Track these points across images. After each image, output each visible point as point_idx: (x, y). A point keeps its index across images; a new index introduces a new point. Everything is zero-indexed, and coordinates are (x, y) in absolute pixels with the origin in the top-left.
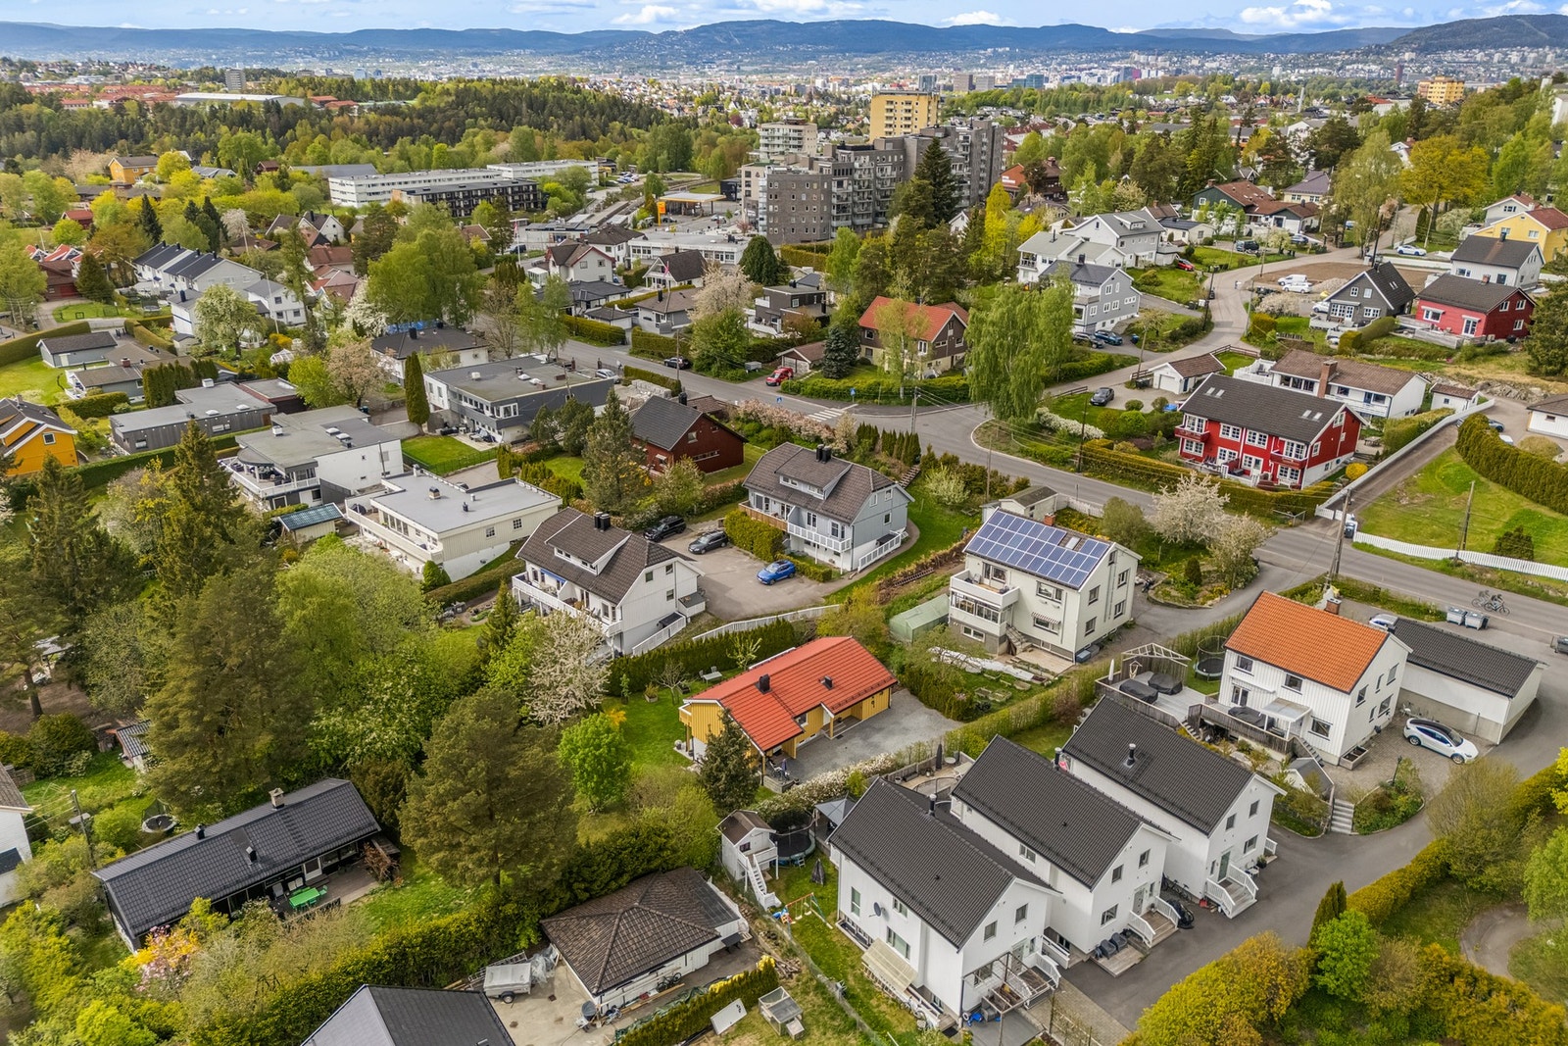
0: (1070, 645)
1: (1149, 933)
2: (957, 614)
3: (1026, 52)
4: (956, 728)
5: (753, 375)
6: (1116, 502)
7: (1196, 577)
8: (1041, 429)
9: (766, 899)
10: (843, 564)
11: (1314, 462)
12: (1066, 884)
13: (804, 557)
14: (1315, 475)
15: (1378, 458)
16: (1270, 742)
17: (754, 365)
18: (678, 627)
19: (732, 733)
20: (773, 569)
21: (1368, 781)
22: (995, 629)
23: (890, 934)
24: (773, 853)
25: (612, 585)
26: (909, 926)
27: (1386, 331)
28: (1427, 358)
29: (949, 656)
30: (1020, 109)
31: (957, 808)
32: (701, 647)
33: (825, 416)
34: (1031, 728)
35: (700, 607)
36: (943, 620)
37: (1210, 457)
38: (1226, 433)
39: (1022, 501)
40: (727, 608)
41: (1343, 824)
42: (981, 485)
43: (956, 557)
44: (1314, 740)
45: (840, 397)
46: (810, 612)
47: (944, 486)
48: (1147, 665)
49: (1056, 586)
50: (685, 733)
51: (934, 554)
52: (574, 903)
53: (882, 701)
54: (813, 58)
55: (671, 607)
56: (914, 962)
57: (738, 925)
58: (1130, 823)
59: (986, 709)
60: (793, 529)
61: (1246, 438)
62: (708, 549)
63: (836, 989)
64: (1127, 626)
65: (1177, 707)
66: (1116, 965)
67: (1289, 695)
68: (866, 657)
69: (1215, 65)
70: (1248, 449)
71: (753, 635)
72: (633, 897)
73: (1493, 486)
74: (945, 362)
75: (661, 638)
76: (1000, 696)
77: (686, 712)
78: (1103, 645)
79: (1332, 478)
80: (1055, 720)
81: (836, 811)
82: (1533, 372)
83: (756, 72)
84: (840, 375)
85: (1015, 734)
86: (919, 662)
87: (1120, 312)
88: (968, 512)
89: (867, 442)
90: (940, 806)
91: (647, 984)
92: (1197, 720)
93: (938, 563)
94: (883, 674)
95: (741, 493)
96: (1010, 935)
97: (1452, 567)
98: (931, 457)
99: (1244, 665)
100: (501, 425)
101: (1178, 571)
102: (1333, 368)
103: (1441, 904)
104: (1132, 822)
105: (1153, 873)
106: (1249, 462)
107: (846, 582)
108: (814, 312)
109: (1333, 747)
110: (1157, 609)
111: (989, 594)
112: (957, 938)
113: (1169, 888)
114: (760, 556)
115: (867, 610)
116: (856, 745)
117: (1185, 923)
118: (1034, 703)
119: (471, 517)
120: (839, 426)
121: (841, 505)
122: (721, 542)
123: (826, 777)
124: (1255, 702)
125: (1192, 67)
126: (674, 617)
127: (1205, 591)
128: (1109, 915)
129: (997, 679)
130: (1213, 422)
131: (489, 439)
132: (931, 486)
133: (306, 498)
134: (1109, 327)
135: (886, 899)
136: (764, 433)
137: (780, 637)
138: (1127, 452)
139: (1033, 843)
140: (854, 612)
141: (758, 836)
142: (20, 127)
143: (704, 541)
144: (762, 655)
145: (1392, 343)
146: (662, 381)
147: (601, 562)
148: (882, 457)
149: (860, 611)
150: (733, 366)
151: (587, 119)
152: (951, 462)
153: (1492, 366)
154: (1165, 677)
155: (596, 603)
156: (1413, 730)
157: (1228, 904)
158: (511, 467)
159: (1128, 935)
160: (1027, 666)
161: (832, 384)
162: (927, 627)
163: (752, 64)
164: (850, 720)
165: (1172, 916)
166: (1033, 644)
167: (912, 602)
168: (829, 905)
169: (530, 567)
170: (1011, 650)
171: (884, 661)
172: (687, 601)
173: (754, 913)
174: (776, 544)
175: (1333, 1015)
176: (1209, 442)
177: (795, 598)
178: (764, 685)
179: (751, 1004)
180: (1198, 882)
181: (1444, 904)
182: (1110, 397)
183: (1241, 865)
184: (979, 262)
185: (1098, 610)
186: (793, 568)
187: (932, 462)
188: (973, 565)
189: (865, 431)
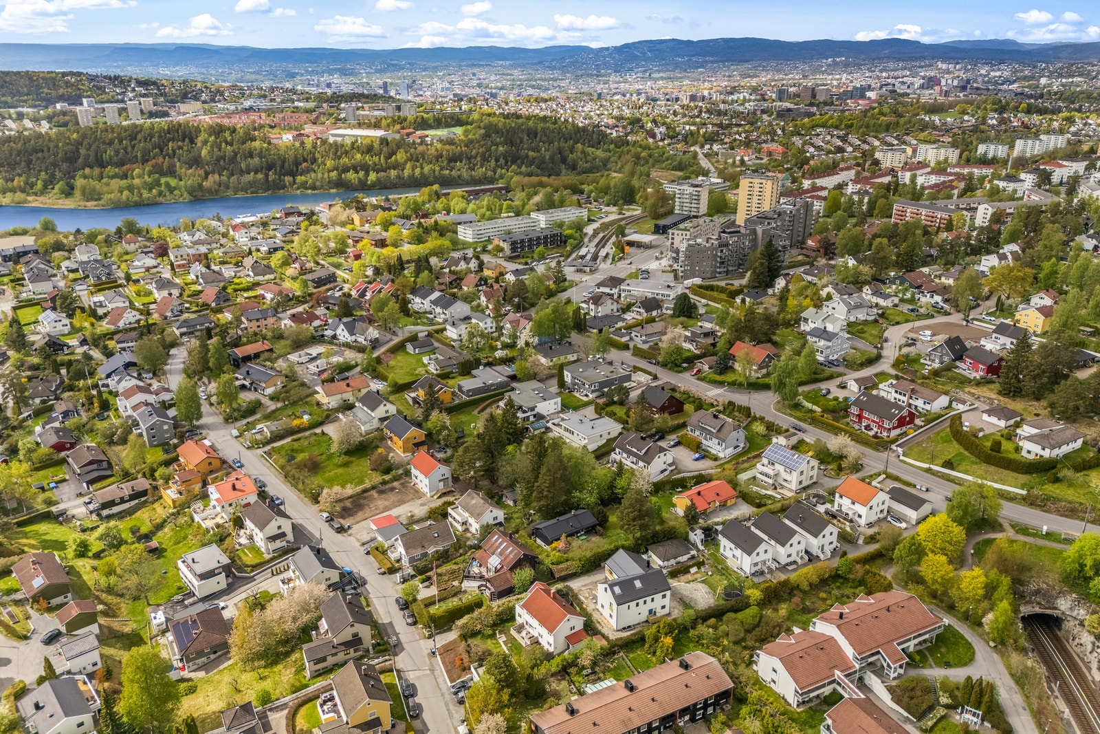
0: (794, 488)
1: (799, 561)
2: (759, 476)
3: (857, 61)
4: (755, 509)
5: (685, 369)
6: (818, 440)
7: (840, 469)
8: (797, 406)
9: (701, 548)
10: (721, 455)
11: (894, 428)
12: (779, 547)
13: (707, 451)
14: (894, 433)
15: (922, 427)
16: (845, 519)
17: (685, 365)
18: (666, 473)
19: (693, 504)
20: (697, 455)
21: (871, 531)
22: (771, 481)
23: (734, 556)
24: (703, 536)
25: (647, 458)
26: (738, 552)
27: (948, 368)
28: (961, 383)
29: (755, 489)
30: (841, 130)
31: (753, 528)
32: (675, 480)
33: (713, 393)
34: (778, 512)
35: (674, 467)
36: (754, 478)
37: (860, 422)
38: (866, 414)
39: (786, 437)
40: (682, 468)
41: (861, 542)
42: (772, 429)
43: (759, 456)
44: (858, 519)
45: (721, 384)
46: (710, 471)
47: (759, 428)
48: (816, 496)
49: (790, 470)
50: (674, 506)
51: (753, 454)
52: (654, 543)
53: (733, 501)
54: (702, 67)
55: (664, 467)
56: (739, 562)
57: (694, 552)
58: (794, 532)
59: (765, 505)
60: (704, 441)
61: (872, 417)
62: (674, 446)
63: (720, 567)
64: (814, 483)
65: (821, 509)
66: (790, 568)
67: (852, 506)
68: (729, 488)
69: (998, 74)
70: (873, 421)
71: (693, 477)
72: (669, 542)
73: (955, 442)
74: (764, 371)
75: (662, 476)
76: (770, 502)
77: (675, 499)
78: (805, 489)
79: (902, 434)
80: (783, 510)
81: (719, 528)
82: (1000, 393)
83: (662, 78)
84: (721, 374)
85: (773, 513)
86: (745, 490)
87: (841, 350)
88: (767, 439)
89: (731, 407)
90: (749, 528)
91: (673, 562)
92: (827, 512)
93: (755, 457)
94: (734, 493)
95: (684, 425)
96: (762, 557)
97: (928, 470)
98: (755, 416)
99: (841, 497)
100: (593, 392)
101: (833, 466)
102: (913, 390)
103: (880, 561)
104: (795, 532)
105: (802, 547)
106: (873, 426)
107: (722, 462)
108: (710, 341)
109: (863, 522)
110: (826, 478)
111: (769, 470)
112: (749, 554)
113: (807, 552)
114: (692, 450)
115: (729, 472)
116: (725, 512)
117: (810, 560)
118: (779, 505)
119: (595, 431)
120: (720, 400)
121: (721, 435)
122: (678, 444)
123: (717, 520)
124: (844, 509)
125: (981, 75)
126: (665, 470)
127: (843, 473)
128: (789, 556)
129: (770, 497)
130: (861, 410)
131: (587, 395)
132: (754, 428)
133: (532, 419)
134: (836, 357)
135: (733, 546)
136: (691, 399)
137: (701, 479)
138: (828, 418)
139: (771, 537)
140: (725, 473)
141: (699, 532)
142: (251, 155)
143: (672, 443)
144: (696, 484)
145: (950, 374)
146: (649, 373)
147: (643, 451)
148: (736, 414)
149: (727, 473)
150: (677, 366)
151: (562, 144)
152: (762, 419)
153: (985, 389)
154: (822, 499)
155: (641, 464)
156: (889, 519)
157: (822, 557)
158: (601, 411)
159: (795, 562)
160: (780, 494)
161: (718, 378)
162: (749, 479)
163: (659, 71)
164: (724, 505)
165: (807, 558)
166: (783, 487)
167: (745, 470)
168: (718, 551)
169: (617, 450)
170: (776, 488)
171: (734, 489)
172: (670, 465)
173: (698, 550)
174: (697, 447)
175: (841, 580)
176: (860, 417)
177: (705, 466)
178: (699, 493)
179: (699, 568)
180: (815, 551)
181: (881, 561)
182: (829, 392)
183: (828, 550)
184: (784, 318)
185: (803, 478)
186: (705, 455)
187: (755, 419)
188: (765, 461)
189: (731, 403)
